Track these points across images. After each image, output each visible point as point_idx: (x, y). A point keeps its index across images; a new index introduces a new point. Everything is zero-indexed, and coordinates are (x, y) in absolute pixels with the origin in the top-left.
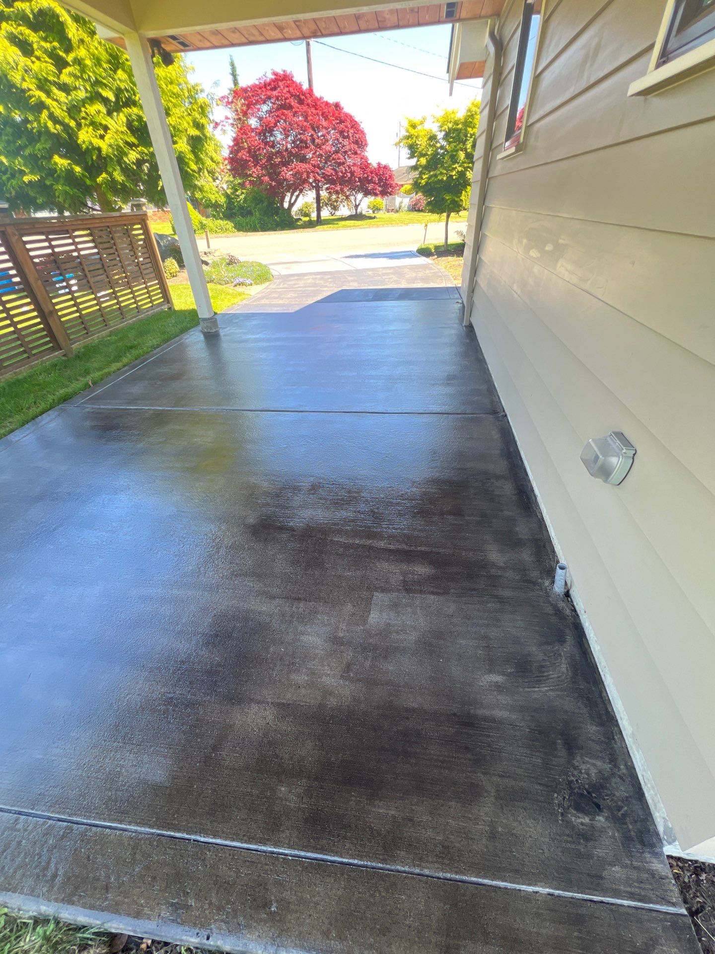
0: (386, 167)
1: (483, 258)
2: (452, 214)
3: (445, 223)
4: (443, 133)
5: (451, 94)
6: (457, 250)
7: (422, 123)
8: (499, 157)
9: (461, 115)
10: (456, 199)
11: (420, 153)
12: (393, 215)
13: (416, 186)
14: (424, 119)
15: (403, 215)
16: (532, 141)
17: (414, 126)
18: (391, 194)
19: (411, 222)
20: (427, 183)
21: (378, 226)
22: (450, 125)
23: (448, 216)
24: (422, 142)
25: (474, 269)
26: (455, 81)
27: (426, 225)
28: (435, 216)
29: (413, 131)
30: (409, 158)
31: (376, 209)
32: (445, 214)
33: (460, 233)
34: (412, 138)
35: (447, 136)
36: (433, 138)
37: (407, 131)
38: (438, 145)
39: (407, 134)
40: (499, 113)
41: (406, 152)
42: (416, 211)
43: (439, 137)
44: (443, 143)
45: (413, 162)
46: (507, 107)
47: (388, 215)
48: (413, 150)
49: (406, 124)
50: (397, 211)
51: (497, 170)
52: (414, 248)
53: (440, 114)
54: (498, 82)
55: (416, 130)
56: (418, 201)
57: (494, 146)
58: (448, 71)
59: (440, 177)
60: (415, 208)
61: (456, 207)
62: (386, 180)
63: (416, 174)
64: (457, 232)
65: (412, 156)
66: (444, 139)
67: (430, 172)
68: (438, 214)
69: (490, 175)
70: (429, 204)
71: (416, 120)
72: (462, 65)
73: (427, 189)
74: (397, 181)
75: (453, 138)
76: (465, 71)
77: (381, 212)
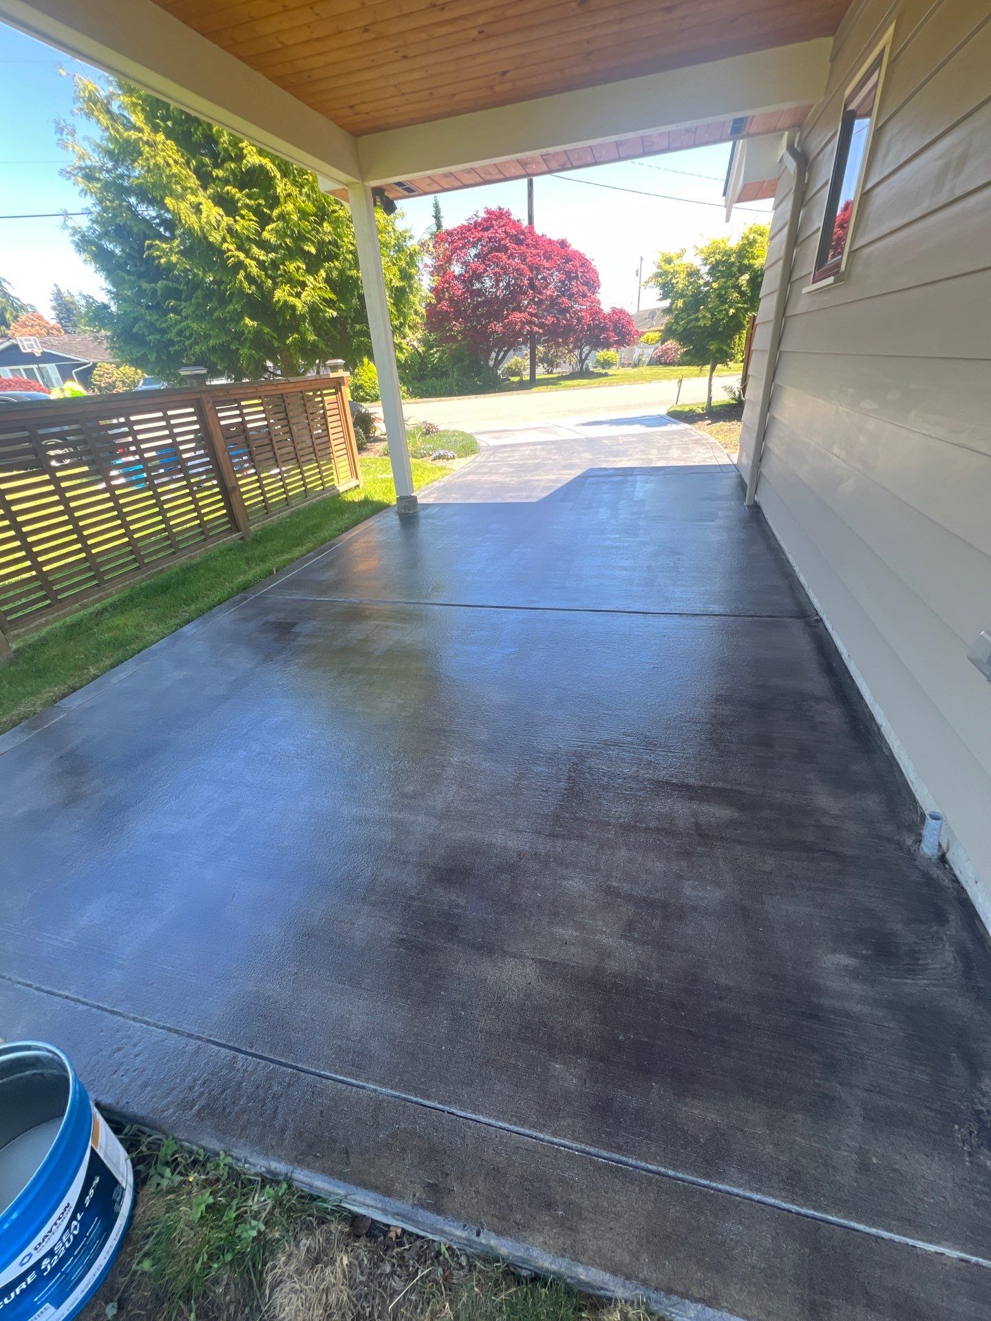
0: (622, 312)
1: (776, 416)
2: (719, 366)
3: (708, 377)
4: (708, 267)
5: (727, 220)
6: (732, 411)
7: (680, 256)
8: (805, 291)
9: (734, 243)
10: (725, 348)
11: (677, 292)
12: (630, 371)
13: (668, 333)
14: (684, 251)
15: (644, 369)
16: (858, 269)
17: (669, 261)
18: (628, 345)
19: (657, 377)
20: (685, 329)
21: (610, 385)
22: (718, 257)
23: (713, 369)
24: (681, 282)
25: (763, 432)
26: (734, 205)
27: (680, 381)
28: (694, 369)
29: (667, 267)
30: (660, 300)
31: (607, 364)
32: (708, 367)
33: (730, 390)
34: (667, 276)
35: (713, 270)
36: (693, 274)
37: (659, 267)
38: (701, 282)
39: (660, 271)
40: (801, 239)
41: (657, 292)
42: (661, 364)
43: (701, 272)
44: (708, 279)
45: (666, 303)
46: (819, 229)
47: (622, 370)
48: (667, 290)
49: (658, 258)
50: (635, 366)
51: (800, 305)
52: (663, 411)
53: (704, 244)
54: (802, 199)
55: (672, 265)
56: (665, 352)
57: (795, 277)
58: (725, 194)
59: (701, 323)
60: (661, 361)
61: (723, 357)
62: (623, 326)
63: (667, 319)
64: (725, 388)
65: (665, 297)
66: (708, 273)
67: (689, 315)
68: (698, 365)
69: (789, 313)
70: (686, 353)
71: (672, 253)
72: (745, 187)
73: (685, 337)
74: (637, 326)
75: (720, 271)
76: (750, 192)
77: (614, 367)
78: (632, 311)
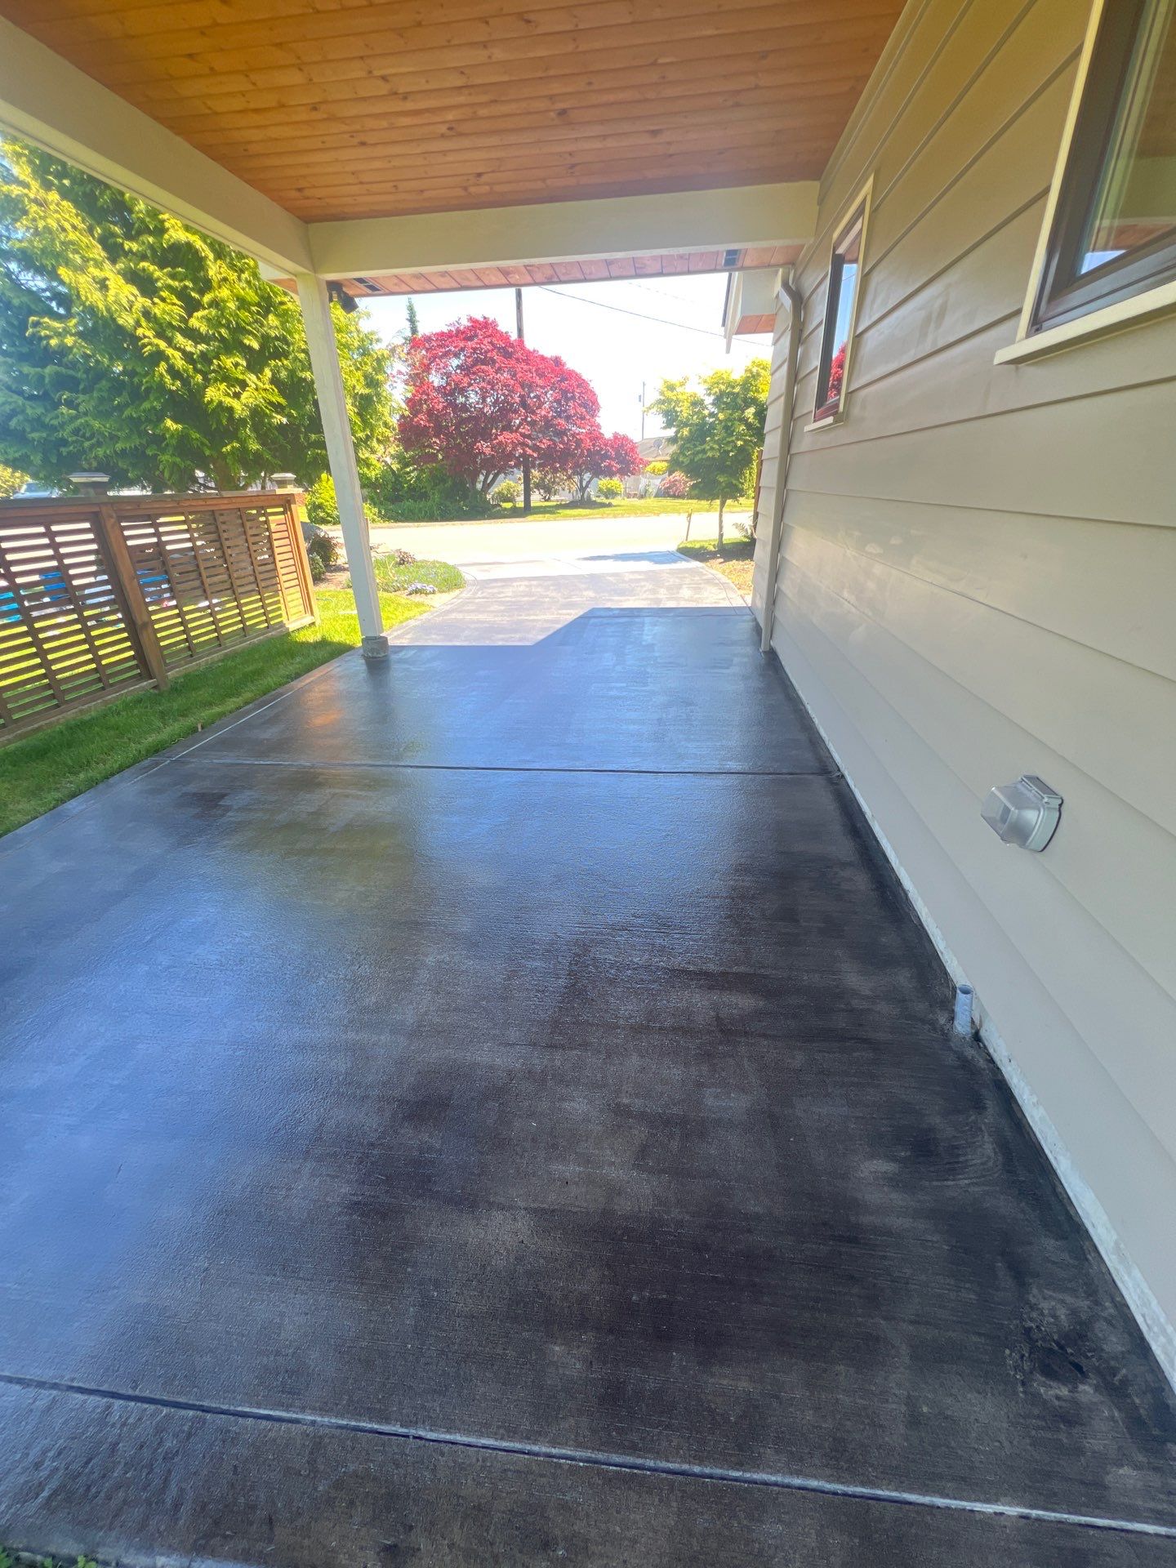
0: (625, 438)
1: (787, 557)
2: (729, 502)
3: (718, 513)
4: (712, 397)
5: (728, 351)
6: (743, 550)
7: (682, 384)
8: (807, 428)
9: (738, 375)
10: (734, 482)
11: (681, 421)
12: (636, 502)
13: (674, 464)
14: (686, 379)
15: (651, 502)
16: (856, 411)
17: (671, 388)
18: (633, 474)
19: (665, 510)
20: (692, 461)
21: (615, 516)
22: (723, 387)
23: (723, 504)
24: (685, 411)
25: (775, 574)
26: (734, 336)
27: (690, 516)
28: (704, 503)
29: (669, 394)
30: (665, 428)
31: (610, 493)
32: (718, 502)
33: (741, 527)
34: (670, 404)
35: (718, 401)
36: (697, 403)
37: (662, 393)
38: (706, 412)
39: (662, 398)
40: (801, 375)
41: (660, 420)
42: (669, 496)
43: (706, 402)
44: (712, 410)
45: (671, 432)
46: (816, 368)
47: (627, 501)
48: (671, 418)
49: (661, 386)
50: (642, 497)
51: (802, 445)
52: (673, 548)
53: (708, 373)
54: (799, 336)
55: (675, 393)
56: (673, 484)
57: (797, 415)
58: (724, 325)
59: (710, 454)
60: (668, 493)
61: (733, 491)
62: (626, 454)
63: (673, 448)
64: (736, 525)
65: (669, 425)
66: (713, 404)
67: (695, 446)
68: (708, 500)
69: (793, 451)
70: (693, 487)
71: (675, 379)
72: (744, 319)
73: (692, 470)
74: (642, 454)
75: (725, 403)
76: (750, 325)
77: (619, 498)
78: (636, 437)
